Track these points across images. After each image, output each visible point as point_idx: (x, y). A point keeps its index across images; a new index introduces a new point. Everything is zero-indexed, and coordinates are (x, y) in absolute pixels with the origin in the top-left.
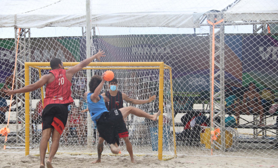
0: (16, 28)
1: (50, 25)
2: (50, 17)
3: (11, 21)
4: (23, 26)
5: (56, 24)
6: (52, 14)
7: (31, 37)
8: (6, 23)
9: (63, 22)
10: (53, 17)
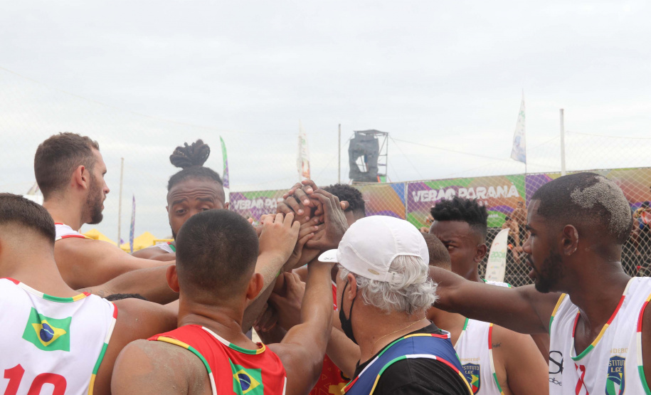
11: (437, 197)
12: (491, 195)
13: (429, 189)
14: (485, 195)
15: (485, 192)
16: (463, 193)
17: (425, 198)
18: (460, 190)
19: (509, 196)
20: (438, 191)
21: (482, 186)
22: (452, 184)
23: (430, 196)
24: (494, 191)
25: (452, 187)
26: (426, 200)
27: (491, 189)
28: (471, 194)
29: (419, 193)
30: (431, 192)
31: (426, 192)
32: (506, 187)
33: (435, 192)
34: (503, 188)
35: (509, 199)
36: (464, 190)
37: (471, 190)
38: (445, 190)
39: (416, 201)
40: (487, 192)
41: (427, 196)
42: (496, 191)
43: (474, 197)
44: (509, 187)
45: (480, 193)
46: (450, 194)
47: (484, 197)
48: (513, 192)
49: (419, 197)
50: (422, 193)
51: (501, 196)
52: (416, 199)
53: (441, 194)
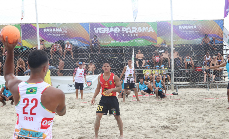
11: (109, 31)
13: (104, 27)
14: (137, 31)
15: (136, 30)
16: (124, 30)
17: (102, 31)
18: (123, 29)
19: (149, 31)
20: (110, 28)
21: (134, 27)
22: (118, 25)
23: (105, 31)
24: (141, 29)
25: (118, 27)
26: (103, 32)
27: (140, 28)
28: (129, 30)
29: (98, 29)
30: (105, 28)
31: (103, 28)
32: (147, 27)
33: (108, 29)
34: (146, 28)
35: (149, 33)
36: (125, 28)
37: (129, 28)
38: (114, 28)
39: (96, 33)
40: (137, 30)
41: (103, 30)
42: (142, 29)
43: (130, 32)
44: (149, 27)
45: (134, 30)
46: (117, 30)
47: (136, 32)
48: (151, 30)
49: (98, 30)
50: (100, 29)
51: (145, 31)
52: (96, 32)
53: (112, 30)
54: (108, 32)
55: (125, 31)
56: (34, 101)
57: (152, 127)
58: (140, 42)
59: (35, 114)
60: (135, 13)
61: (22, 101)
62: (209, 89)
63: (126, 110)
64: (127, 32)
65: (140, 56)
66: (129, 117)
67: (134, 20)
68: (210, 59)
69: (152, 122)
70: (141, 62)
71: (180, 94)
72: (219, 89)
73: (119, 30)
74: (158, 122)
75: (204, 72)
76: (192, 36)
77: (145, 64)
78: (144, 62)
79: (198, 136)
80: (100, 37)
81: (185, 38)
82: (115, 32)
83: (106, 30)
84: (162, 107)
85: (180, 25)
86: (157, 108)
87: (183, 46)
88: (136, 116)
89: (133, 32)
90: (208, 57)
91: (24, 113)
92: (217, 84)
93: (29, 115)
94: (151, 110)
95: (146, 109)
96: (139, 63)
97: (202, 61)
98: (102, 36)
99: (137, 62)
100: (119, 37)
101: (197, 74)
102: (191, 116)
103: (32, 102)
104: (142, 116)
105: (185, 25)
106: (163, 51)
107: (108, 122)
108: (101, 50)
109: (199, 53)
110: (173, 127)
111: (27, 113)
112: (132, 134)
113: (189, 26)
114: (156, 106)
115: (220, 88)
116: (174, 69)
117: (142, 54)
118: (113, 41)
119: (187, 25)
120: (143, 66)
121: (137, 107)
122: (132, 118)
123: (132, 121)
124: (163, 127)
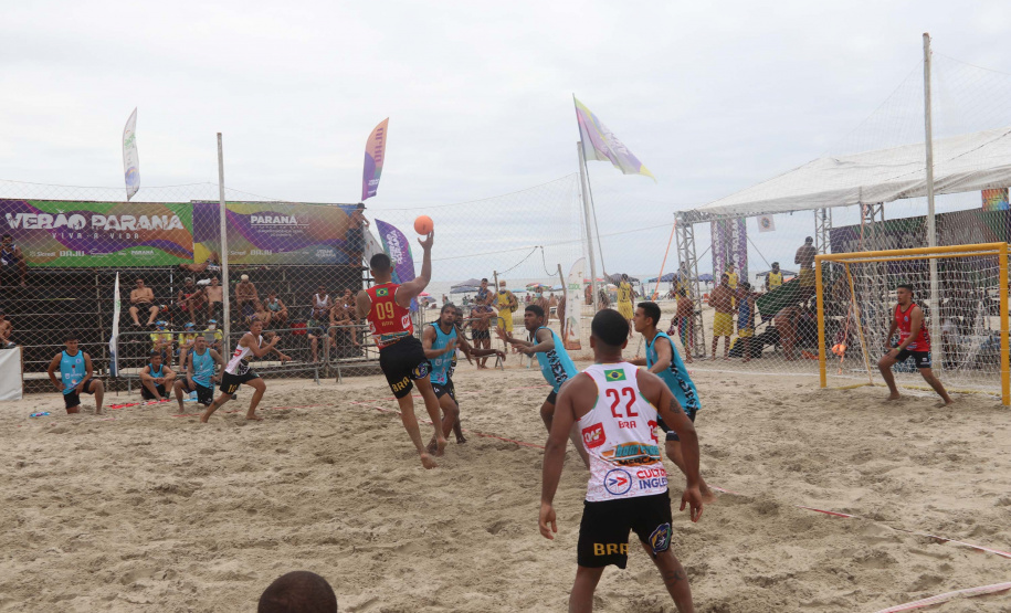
0: (862, 206)
1: (903, 196)
2: (903, 185)
3: (855, 196)
4: (870, 201)
5: (911, 194)
6: (904, 180)
7: (886, 219)
8: (849, 200)
9: (918, 190)
10: (907, 183)
11: (52, 224)
12: (143, 227)
13: (39, 212)
14: (135, 226)
15: (134, 222)
17: (32, 224)
18: (94, 218)
19: (170, 228)
20: (55, 217)
21: (129, 214)
22: (81, 208)
23: (41, 222)
24: (147, 221)
25: (81, 213)
26: (33, 227)
27: (144, 218)
28: (112, 223)
29: (19, 216)
30: (41, 216)
31: (34, 215)
33: (49, 217)
34: (160, 217)
35: (169, 232)
36: (102, 218)
37: (113, 218)
38: (68, 215)
39: (12, 227)
40: (137, 222)
41: (33, 221)
42: (151, 222)
43: (117, 227)
44: (169, 218)
45: (128, 223)
46: (76, 221)
47: (132, 228)
48: (176, 223)
49: (18, 222)
50: (26, 216)
51: (158, 226)
52: (14, 224)
53: (61, 221)
54: (49, 227)
55: (100, 224)
56: (628, 393)
57: (131, 491)
58: (145, 256)
59: (636, 415)
60: (131, 176)
61: (605, 394)
62: (321, 380)
63: (77, 449)
64: (107, 228)
65: (143, 293)
66: (78, 466)
67: (129, 197)
68: (328, 303)
69: (135, 477)
70: (146, 310)
71: (243, 396)
72: (344, 379)
73: (84, 223)
74: (152, 477)
75: (310, 336)
76: (286, 244)
77: (159, 316)
78: (154, 310)
79: (239, 507)
80: (22, 240)
81: (269, 249)
82: (70, 226)
83: (43, 221)
84: (185, 434)
85: (254, 214)
86: (170, 438)
87: (264, 269)
88: (100, 464)
89: (124, 228)
90: (322, 297)
91: (615, 415)
92: (339, 366)
93: (626, 418)
94: (149, 443)
95: (136, 442)
96: (139, 313)
97: (308, 309)
98: (28, 237)
99: (134, 310)
100: (100, 239)
101: (296, 342)
102: (245, 455)
103: (624, 394)
104: (114, 463)
105: (268, 214)
106: (208, 281)
107: (9, 486)
108: (26, 277)
109: (302, 290)
110: (187, 487)
111: (621, 416)
112: (67, 514)
113: (277, 218)
114: (167, 433)
115: (346, 376)
116: (231, 330)
117: (150, 290)
118: (68, 253)
119: (274, 215)
120: (150, 322)
121: (114, 437)
122: (86, 470)
123: (82, 477)
124: (160, 488)
